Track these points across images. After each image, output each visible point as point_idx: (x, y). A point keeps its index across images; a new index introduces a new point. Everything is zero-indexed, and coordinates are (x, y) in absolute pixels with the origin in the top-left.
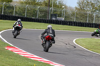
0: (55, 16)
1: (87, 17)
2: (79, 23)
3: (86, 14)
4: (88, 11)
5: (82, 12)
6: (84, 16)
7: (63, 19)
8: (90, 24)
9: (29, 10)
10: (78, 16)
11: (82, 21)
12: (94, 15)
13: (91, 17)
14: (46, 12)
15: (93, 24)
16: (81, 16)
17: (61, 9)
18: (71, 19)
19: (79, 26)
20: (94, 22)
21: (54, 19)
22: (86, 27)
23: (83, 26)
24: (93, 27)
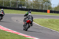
0: (21, 5)
1: (39, 6)
2: (35, 10)
3: (39, 4)
4: (40, 2)
5: (37, 3)
6: (38, 5)
7: (26, 7)
8: (42, 10)
9: (5, 2)
10: (34, 6)
11: (37, 9)
12: (44, 5)
13: (42, 6)
14: (16, 4)
15: (43, 10)
16: (36, 6)
17: (24, 1)
18: (30, 7)
19: (35, 11)
20: (44, 9)
21: (20, 7)
22: (39, 12)
23: (38, 12)
24: (43, 12)
